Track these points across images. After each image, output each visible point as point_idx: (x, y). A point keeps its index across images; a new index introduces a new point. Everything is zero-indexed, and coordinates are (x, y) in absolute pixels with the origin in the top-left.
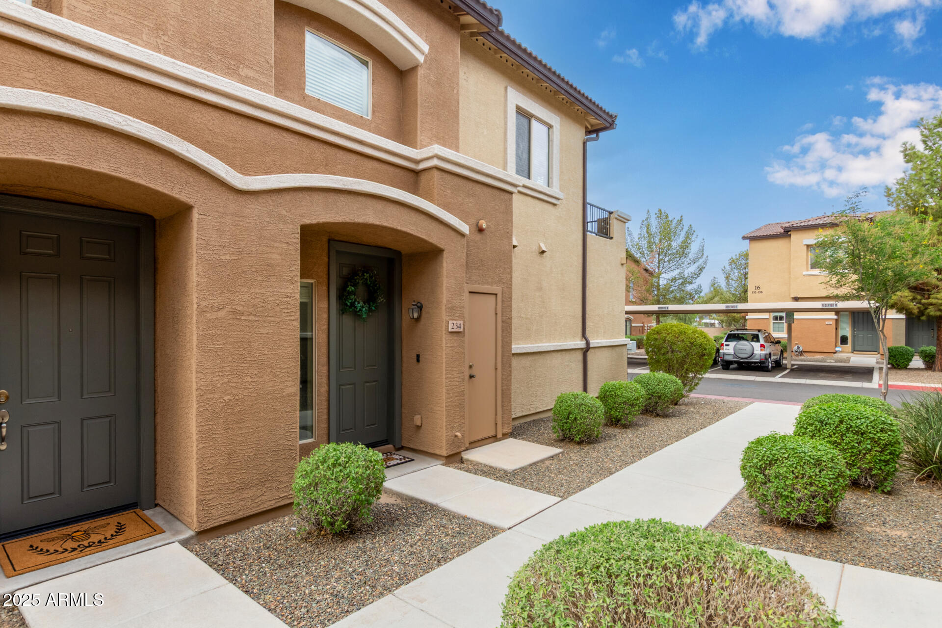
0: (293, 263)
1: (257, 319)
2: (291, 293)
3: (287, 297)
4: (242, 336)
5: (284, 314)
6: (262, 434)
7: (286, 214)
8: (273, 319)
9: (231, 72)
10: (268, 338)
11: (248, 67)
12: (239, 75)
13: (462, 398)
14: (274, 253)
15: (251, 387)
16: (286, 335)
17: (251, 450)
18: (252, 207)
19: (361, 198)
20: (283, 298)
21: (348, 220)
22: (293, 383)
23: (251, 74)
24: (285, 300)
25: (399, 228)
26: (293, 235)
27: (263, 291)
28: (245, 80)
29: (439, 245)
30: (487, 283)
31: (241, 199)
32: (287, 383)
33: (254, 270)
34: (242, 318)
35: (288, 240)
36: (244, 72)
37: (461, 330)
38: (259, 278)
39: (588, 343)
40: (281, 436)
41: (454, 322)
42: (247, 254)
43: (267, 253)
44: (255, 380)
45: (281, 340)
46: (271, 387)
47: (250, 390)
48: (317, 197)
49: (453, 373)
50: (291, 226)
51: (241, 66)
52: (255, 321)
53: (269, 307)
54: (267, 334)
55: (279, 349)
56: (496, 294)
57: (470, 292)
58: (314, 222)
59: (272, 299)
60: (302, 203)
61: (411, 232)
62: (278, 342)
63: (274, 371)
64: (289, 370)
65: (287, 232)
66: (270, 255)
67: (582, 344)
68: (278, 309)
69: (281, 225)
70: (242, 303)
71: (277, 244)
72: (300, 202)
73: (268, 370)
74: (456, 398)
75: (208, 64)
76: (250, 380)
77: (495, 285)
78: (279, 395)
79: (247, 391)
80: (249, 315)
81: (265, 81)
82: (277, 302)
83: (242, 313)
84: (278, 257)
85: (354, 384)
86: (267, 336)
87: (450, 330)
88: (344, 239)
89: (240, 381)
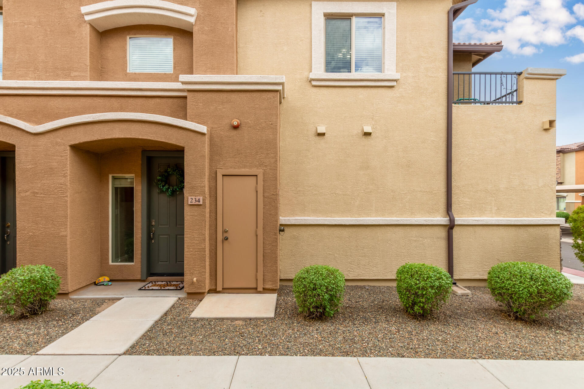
0: (65, 166)
1: (45, 196)
2: (63, 182)
3: (61, 184)
4: (38, 204)
5: (59, 194)
6: (48, 254)
7: (60, 141)
8: (53, 196)
9: (67, 77)
10: (51, 205)
11: (75, 71)
12: (71, 76)
13: (203, 253)
14: (53, 162)
15: (42, 229)
16: (61, 204)
17: (42, 261)
18: (43, 140)
19: (110, 124)
20: (59, 185)
21: (100, 138)
22: (65, 230)
23: (76, 74)
24: (60, 186)
25: (140, 137)
26: (64, 152)
27: (48, 182)
28: (74, 79)
29: (178, 144)
30: (245, 167)
31: (36, 137)
32: (61, 230)
33: (43, 172)
34: (37, 195)
35: (61, 154)
36: (73, 74)
37: (201, 203)
38: (46, 175)
39: (452, 220)
40: (58, 257)
41: (193, 197)
42: (40, 164)
43: (50, 162)
44: (44, 226)
45: (58, 207)
46: (52, 231)
47: (42, 231)
48: (79, 129)
49: (194, 234)
50: (63, 147)
51: (72, 72)
52: (44, 197)
53: (51, 190)
54: (50, 203)
55: (57, 212)
56: (257, 176)
57: (223, 175)
58: (77, 142)
59: (53, 186)
60: (70, 134)
61: (151, 139)
62: (56, 208)
63: (54, 223)
64: (62, 223)
65: (61, 151)
66: (51, 164)
67: (443, 220)
68: (56, 191)
69: (57, 147)
70: (38, 188)
71: (55, 157)
72: (69, 133)
73: (51, 222)
74: (196, 253)
75: (56, 77)
76: (41, 226)
77: (255, 168)
78: (57, 235)
79: (40, 231)
80: (41, 194)
81: (84, 74)
82: (55, 187)
83: (37, 193)
84: (56, 164)
85: (169, 235)
86: (50, 204)
87: (189, 203)
88: (153, 149)
89: (37, 226)
